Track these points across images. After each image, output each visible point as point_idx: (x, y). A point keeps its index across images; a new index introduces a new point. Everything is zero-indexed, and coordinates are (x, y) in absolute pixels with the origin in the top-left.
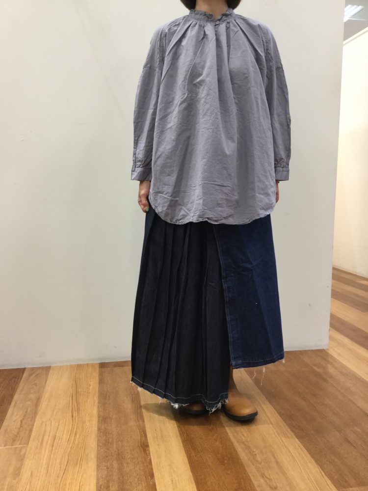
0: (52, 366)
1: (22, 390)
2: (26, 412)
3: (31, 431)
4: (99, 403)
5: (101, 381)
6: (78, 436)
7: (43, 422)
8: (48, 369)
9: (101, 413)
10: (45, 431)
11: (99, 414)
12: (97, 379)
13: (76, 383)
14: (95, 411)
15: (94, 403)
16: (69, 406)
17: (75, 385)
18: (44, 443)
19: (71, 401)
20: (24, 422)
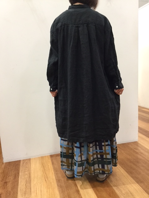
0: (31, 158)
1: (22, 171)
2: (26, 180)
3: (31, 189)
4: (55, 174)
6: (50, 189)
7: (34, 184)
8: (30, 159)
9: (57, 178)
10: (36, 189)
12: (51, 163)
13: (43, 165)
15: (53, 173)
16: (43, 176)
18: (38, 194)
19: (43, 174)
20: (27, 185)
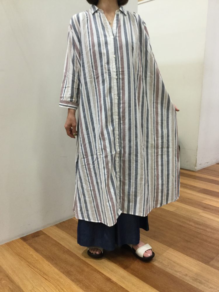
2: (10, 288)
5: (37, 250)
9: (62, 270)
11: (61, 272)
12: (32, 249)
14: (56, 270)
15: (49, 265)
16: (35, 273)
17: (22, 258)
19: (32, 270)
